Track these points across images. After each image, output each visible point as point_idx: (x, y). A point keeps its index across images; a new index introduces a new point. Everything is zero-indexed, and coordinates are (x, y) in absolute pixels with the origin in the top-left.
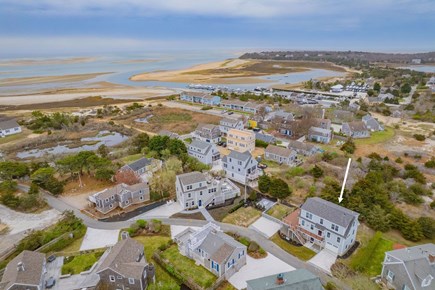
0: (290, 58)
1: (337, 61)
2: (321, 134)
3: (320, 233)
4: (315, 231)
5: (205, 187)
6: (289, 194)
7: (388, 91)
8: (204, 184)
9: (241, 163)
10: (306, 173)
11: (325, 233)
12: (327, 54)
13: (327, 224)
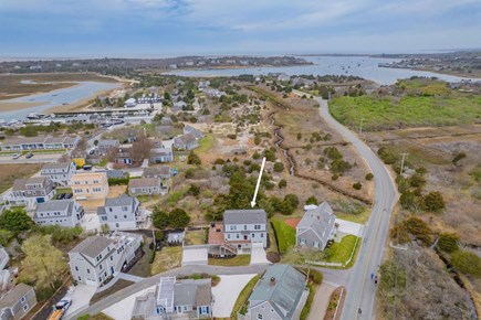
0: (39, 71)
1: (100, 70)
2: (164, 154)
3: (246, 237)
4: (241, 238)
5: (114, 250)
6: (188, 219)
7: (179, 99)
8: (112, 246)
9: (126, 209)
10: (185, 195)
11: (250, 236)
12: (84, 62)
13: (251, 227)
